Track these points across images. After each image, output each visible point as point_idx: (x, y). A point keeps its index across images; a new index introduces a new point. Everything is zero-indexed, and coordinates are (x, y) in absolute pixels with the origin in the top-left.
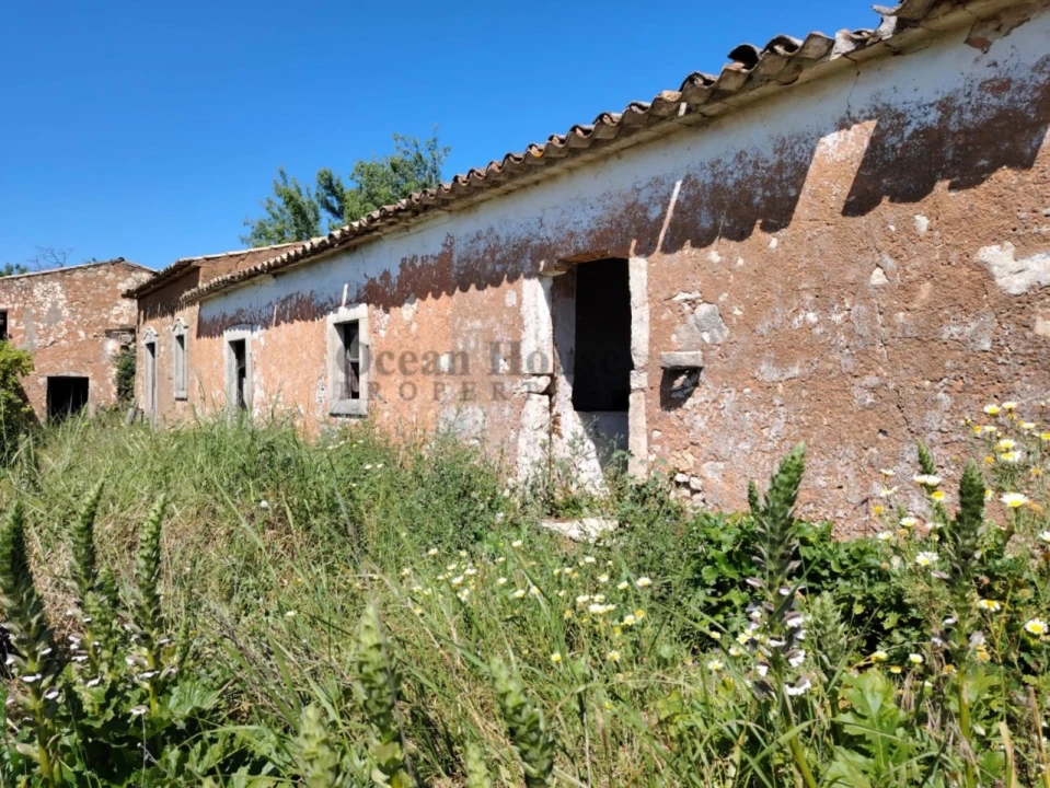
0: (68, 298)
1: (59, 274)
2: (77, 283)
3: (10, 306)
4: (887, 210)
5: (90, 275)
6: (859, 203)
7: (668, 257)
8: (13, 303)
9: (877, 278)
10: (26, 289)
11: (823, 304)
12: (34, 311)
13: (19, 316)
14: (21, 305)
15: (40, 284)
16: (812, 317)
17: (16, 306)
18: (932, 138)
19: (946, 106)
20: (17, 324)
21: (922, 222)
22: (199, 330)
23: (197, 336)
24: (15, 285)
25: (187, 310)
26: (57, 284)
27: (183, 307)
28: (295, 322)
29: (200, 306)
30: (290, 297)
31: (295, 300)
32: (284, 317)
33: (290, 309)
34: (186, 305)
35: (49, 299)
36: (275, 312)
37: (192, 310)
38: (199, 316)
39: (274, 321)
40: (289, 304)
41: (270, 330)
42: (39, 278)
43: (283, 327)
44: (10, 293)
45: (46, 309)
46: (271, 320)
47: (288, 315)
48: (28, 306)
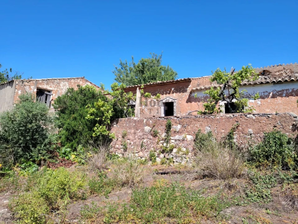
1: (67, 80)
2: (72, 83)
3: (54, 89)
5: (76, 81)
10: (58, 83)
12: (60, 92)
13: (56, 93)
14: (57, 89)
15: (62, 82)
17: (55, 89)
20: (55, 96)
22: (189, 100)
23: (187, 102)
24: (55, 81)
25: (175, 94)
26: (67, 83)
27: (169, 93)
28: (290, 97)
29: (191, 93)
30: (286, 90)
31: (291, 91)
32: (281, 95)
33: (287, 93)
34: (173, 93)
35: (64, 88)
36: (271, 94)
37: (180, 94)
38: (189, 96)
39: (270, 97)
40: (285, 92)
41: (266, 99)
42: (62, 80)
43: (279, 98)
44: (54, 84)
45: (63, 92)
46: (267, 96)
47: (284, 95)
48: (58, 90)
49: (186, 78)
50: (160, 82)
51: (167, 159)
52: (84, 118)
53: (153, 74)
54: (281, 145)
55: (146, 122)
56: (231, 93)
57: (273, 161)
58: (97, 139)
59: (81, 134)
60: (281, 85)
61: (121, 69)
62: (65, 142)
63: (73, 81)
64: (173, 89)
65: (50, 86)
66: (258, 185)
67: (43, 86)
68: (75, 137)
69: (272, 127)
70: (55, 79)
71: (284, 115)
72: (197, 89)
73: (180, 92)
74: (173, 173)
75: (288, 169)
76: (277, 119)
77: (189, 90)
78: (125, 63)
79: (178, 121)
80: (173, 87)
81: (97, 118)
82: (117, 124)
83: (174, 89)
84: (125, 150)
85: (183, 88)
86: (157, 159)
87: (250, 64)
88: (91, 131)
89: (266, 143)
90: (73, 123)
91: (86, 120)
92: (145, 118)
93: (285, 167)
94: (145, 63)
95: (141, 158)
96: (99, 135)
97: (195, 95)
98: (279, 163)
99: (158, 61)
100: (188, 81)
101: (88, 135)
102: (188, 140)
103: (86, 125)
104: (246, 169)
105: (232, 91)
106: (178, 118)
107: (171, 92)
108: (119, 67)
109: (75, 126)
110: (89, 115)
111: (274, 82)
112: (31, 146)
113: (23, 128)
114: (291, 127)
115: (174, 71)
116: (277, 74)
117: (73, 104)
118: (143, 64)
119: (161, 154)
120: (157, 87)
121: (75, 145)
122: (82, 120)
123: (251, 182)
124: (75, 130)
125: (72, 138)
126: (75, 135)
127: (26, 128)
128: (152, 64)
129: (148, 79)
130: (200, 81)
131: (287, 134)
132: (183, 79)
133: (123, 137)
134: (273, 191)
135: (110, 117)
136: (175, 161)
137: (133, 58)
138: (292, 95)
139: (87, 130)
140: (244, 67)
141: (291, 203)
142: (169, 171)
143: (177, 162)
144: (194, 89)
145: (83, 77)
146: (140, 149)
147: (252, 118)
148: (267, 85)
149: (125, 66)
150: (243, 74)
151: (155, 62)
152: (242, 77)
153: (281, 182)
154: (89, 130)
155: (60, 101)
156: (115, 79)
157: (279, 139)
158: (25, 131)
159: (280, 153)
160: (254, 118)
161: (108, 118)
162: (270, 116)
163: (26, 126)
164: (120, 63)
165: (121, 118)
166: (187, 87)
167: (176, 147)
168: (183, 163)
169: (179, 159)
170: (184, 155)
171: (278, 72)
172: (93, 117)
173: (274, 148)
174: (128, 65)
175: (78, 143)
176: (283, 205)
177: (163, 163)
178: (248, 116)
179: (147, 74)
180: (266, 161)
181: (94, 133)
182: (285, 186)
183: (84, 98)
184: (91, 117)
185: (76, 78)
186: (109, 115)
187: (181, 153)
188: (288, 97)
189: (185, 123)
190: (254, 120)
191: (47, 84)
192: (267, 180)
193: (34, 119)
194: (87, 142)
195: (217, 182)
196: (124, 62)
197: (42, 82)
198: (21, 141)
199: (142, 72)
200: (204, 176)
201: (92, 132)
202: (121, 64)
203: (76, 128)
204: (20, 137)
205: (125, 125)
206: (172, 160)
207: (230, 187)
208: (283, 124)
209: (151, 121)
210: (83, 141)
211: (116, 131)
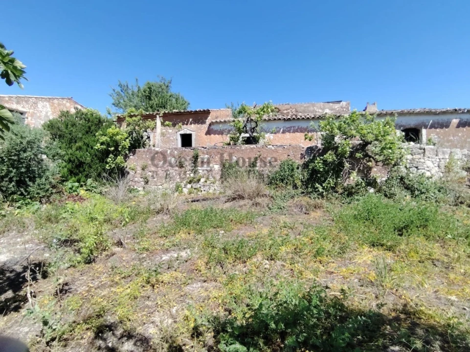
0: (52, 112)
1: (48, 99)
2: (55, 105)
3: (28, 110)
4: (461, 128)
5: (61, 102)
6: (458, 126)
7: (430, 130)
8: (29, 109)
9: (460, 135)
10: (35, 104)
11: (453, 137)
12: (38, 115)
13: (32, 116)
14: (33, 111)
15: (41, 102)
16: (452, 138)
17: (31, 111)
18: (466, 122)
19: (467, 119)
20: (31, 120)
21: (465, 130)
22: (209, 132)
23: (206, 134)
24: (30, 100)
25: (193, 125)
26: (47, 104)
27: (187, 124)
28: (296, 133)
29: (210, 125)
30: (294, 127)
31: (297, 128)
32: (289, 131)
33: (294, 130)
34: (191, 124)
35: (44, 110)
36: (282, 130)
37: (199, 126)
38: (209, 128)
39: (281, 132)
40: (292, 128)
41: (277, 134)
42: (40, 99)
43: (287, 134)
44: (28, 104)
45: (43, 115)
46: (278, 132)
47: (292, 131)
48: (35, 112)
49: (205, 109)
50: (177, 111)
51: (195, 189)
52: (92, 148)
53: (162, 102)
54: (293, 170)
55: (170, 153)
56: (253, 127)
57: (287, 183)
58: (111, 172)
59: (90, 167)
60: (290, 122)
61: (120, 92)
62: (68, 176)
63: (56, 101)
64: (191, 120)
65: (22, 105)
66: (276, 201)
67: (12, 105)
68: (81, 169)
69: (286, 156)
70: (29, 97)
71: (295, 146)
72: (216, 122)
73: (198, 123)
74: (204, 200)
75: (297, 188)
76: (290, 149)
77: (208, 121)
78: (126, 85)
79: (205, 152)
80: (190, 118)
81: (111, 148)
82: (134, 155)
83: (193, 120)
84: (147, 182)
85: (202, 119)
86: (184, 189)
87: (271, 101)
88: (103, 162)
89: (282, 169)
90: (79, 154)
91: (95, 151)
92: (169, 149)
93: (295, 187)
94: (152, 87)
95: (166, 190)
96: (114, 167)
97: (214, 127)
98: (290, 184)
99: (167, 86)
100: (206, 113)
101: (99, 167)
102: (216, 170)
103: (96, 156)
104: (267, 191)
105: (253, 125)
106: (205, 148)
107: (189, 123)
108: (118, 89)
109: (81, 157)
110: (98, 145)
111: (284, 119)
112: (27, 180)
113: (16, 158)
114: (300, 155)
115: (185, 100)
116: (285, 112)
117: (74, 131)
118: (150, 88)
119: (188, 184)
120: (172, 116)
121: (83, 179)
122: (89, 149)
123: (272, 199)
124: (81, 161)
125: (77, 171)
126: (83, 167)
127: (19, 157)
128: (160, 90)
129: (157, 107)
130: (218, 114)
131: (297, 161)
132: (202, 110)
133: (143, 169)
134: (288, 204)
135: (129, 146)
136: (202, 190)
137: (137, 80)
138: (297, 132)
139: (97, 161)
140: (266, 102)
141: (300, 210)
142: (199, 198)
143: (204, 191)
144: (214, 121)
145: (70, 97)
146: (164, 181)
147: (271, 149)
148: (279, 121)
149: (125, 88)
150: (265, 110)
151: (164, 87)
152: (264, 112)
153: (293, 197)
154: (100, 162)
155: (52, 126)
156: (113, 104)
157: (292, 165)
158: (19, 161)
159: (292, 176)
160: (273, 148)
161: (126, 148)
162: (286, 147)
163: (19, 154)
164: (119, 83)
165: (139, 148)
166: (206, 119)
167: (203, 177)
168: (211, 191)
169: (206, 188)
170: (212, 184)
171: (286, 110)
172: (104, 147)
173: (288, 173)
174: (130, 87)
175: (87, 177)
176: (295, 212)
177: (190, 193)
178: (269, 147)
179: (155, 101)
180: (281, 183)
181: (108, 165)
182: (296, 199)
183: (88, 124)
184: (102, 146)
185: (60, 98)
186: (127, 144)
187: (208, 182)
188: (294, 133)
189: (212, 153)
190: (273, 151)
191: (18, 103)
192: (283, 197)
193: (29, 146)
194: (99, 175)
195: (246, 201)
196: (124, 83)
197: (10, 100)
198: (13, 174)
199: (149, 98)
200: (234, 199)
201: (105, 164)
202: (120, 86)
203: (83, 160)
204: (11, 169)
205: (144, 156)
206: (199, 189)
207: (257, 204)
208: (295, 154)
209: (176, 152)
210: (94, 174)
211: (133, 163)
